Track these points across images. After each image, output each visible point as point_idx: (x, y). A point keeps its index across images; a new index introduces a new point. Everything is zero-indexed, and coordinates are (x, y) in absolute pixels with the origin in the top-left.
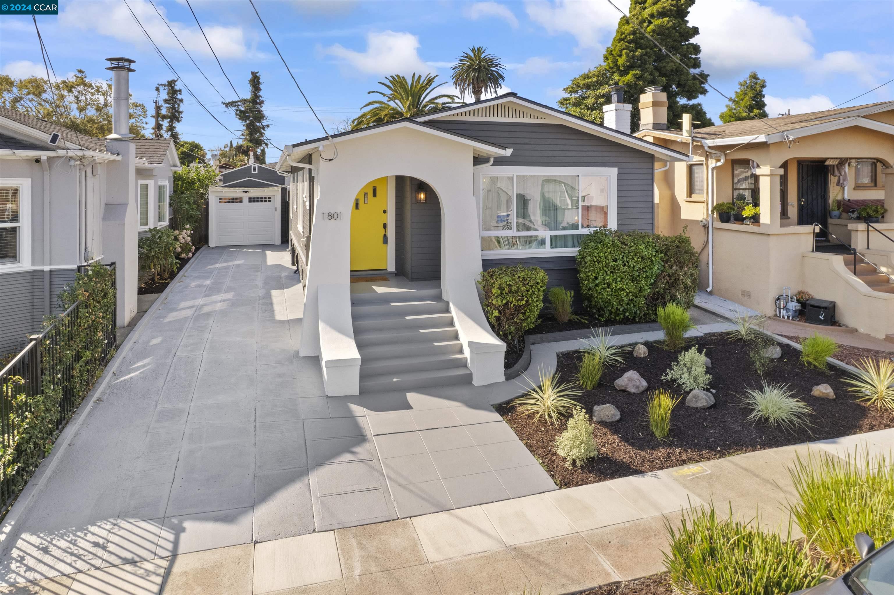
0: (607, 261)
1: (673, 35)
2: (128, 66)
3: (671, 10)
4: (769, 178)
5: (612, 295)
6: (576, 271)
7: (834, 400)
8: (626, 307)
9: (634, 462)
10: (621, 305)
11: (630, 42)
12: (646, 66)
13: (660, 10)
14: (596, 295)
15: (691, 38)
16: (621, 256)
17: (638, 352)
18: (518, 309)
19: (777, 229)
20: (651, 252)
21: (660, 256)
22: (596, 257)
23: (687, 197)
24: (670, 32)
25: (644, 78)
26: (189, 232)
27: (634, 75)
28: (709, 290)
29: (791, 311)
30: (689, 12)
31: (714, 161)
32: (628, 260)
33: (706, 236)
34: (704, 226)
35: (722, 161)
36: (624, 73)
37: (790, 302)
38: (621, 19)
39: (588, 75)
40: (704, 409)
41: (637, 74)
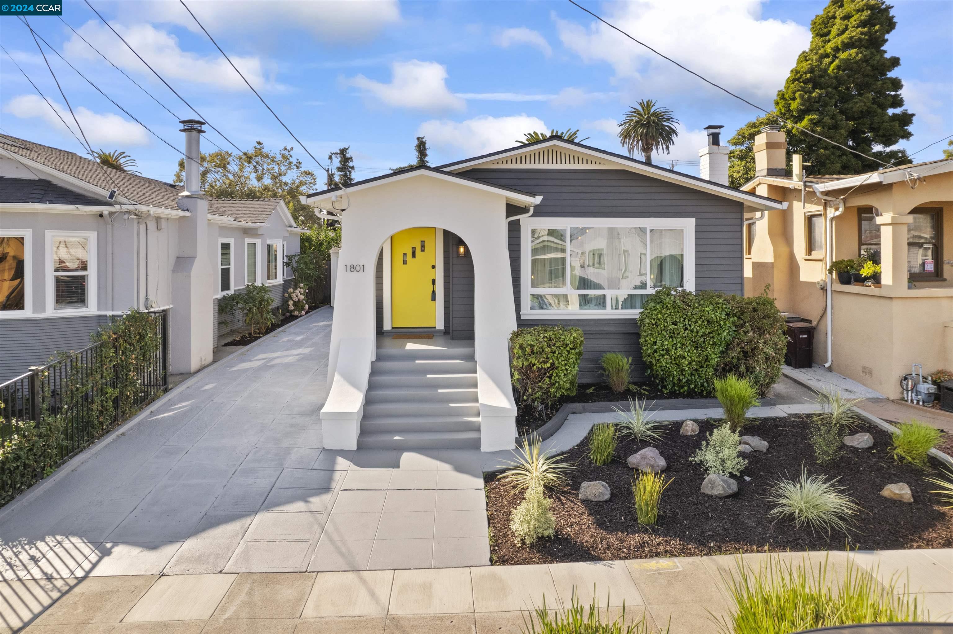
0: (666, 324)
1: (863, 69)
2: (200, 128)
3: (860, 40)
4: (890, 227)
5: (671, 363)
6: (638, 335)
7: (910, 504)
8: (689, 378)
9: (596, 548)
10: (684, 375)
11: (806, 82)
12: (827, 108)
13: (846, 41)
14: (654, 363)
15: (890, 71)
16: (682, 319)
17: (684, 429)
18: (543, 373)
19: (903, 290)
20: (719, 315)
21: (731, 319)
22: (654, 319)
23: (806, 255)
24: (859, 66)
25: (822, 122)
26: (302, 291)
27: (811, 120)
28: (827, 365)
29: (923, 394)
30: (887, 40)
31: (833, 210)
32: (690, 323)
33: (825, 301)
34: (822, 289)
35: (841, 209)
36: (798, 119)
37: (921, 383)
38: (800, 56)
39: (754, 123)
40: (720, 498)
41: (814, 118)
